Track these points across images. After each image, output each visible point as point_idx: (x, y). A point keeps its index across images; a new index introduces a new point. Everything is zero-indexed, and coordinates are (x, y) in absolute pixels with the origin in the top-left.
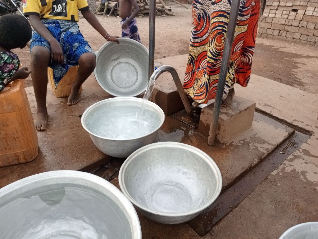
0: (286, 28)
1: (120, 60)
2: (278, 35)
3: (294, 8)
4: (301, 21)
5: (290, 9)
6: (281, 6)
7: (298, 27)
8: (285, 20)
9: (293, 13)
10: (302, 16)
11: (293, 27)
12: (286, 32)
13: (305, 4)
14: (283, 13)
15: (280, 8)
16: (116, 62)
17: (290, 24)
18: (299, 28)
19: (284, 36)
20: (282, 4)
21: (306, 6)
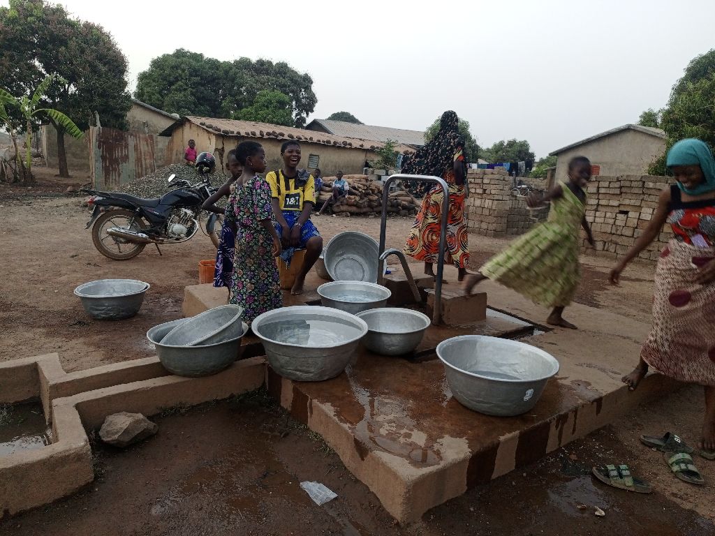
0: (614, 238)
1: (345, 256)
2: (604, 249)
3: (622, 209)
4: (636, 230)
5: (617, 210)
6: (601, 205)
7: (633, 237)
8: (610, 226)
9: (621, 217)
10: (636, 221)
11: (624, 238)
12: (614, 245)
13: (638, 203)
14: (607, 216)
15: (600, 208)
16: (341, 258)
17: (619, 232)
18: (633, 239)
19: (613, 251)
20: (603, 202)
21: (640, 207)
